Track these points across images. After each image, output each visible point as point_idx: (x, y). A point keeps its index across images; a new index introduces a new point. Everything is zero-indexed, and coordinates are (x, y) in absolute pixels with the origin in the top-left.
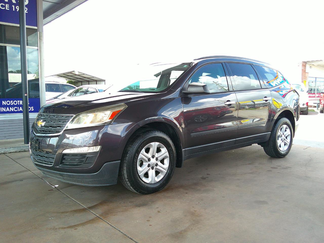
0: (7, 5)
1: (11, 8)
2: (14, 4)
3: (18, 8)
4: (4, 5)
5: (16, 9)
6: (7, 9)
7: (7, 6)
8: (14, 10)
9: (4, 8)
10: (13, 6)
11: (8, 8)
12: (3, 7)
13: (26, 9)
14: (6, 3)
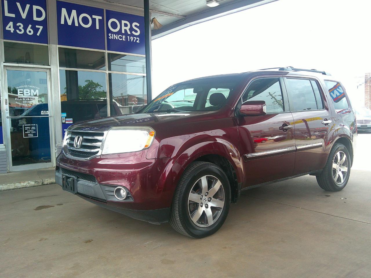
1: (126, 38)
2: (129, 35)
3: (132, 38)
4: (122, 36)
6: (124, 40)
7: (124, 37)
8: (129, 40)
9: (122, 39)
10: (128, 37)
11: (124, 39)
13: (138, 39)
14: (123, 34)
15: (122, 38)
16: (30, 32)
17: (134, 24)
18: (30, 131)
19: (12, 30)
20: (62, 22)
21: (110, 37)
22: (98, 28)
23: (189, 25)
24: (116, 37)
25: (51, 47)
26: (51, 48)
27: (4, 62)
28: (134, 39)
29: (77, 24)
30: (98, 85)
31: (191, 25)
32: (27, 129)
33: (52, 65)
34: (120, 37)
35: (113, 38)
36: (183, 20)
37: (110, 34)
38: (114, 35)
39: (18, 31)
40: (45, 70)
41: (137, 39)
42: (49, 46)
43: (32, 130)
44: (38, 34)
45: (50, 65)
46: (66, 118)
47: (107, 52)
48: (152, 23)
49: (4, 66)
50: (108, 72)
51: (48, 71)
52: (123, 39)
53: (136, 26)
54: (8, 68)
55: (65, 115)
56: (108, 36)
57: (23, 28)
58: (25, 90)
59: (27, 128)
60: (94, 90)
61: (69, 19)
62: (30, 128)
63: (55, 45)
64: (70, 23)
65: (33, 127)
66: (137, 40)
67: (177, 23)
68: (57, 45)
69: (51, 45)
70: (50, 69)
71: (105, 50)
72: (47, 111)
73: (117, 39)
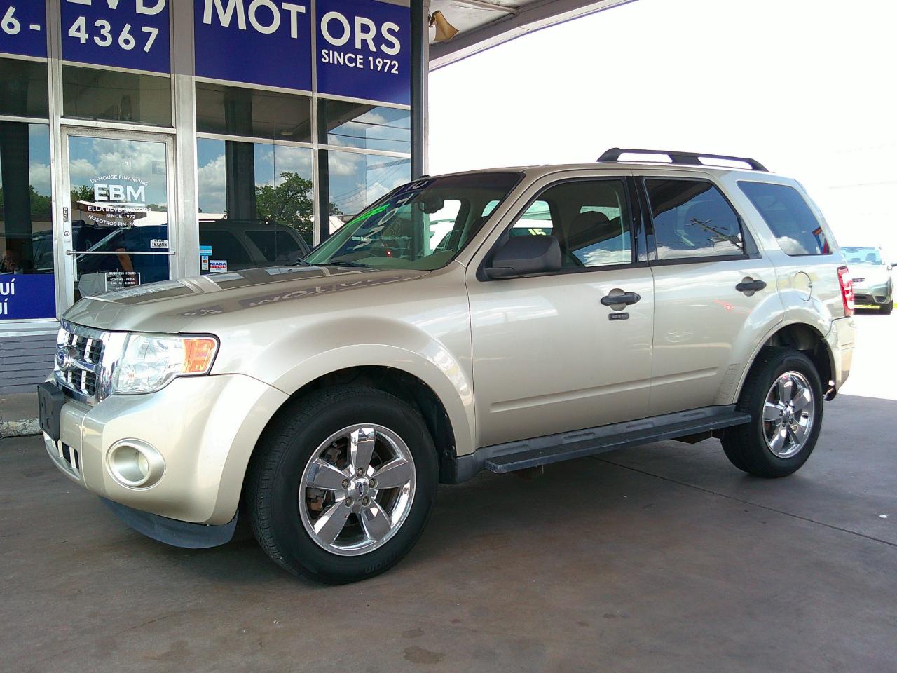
0: (359, 57)
1: (366, 63)
2: (372, 54)
3: (379, 62)
4: (354, 57)
5: (376, 66)
6: (359, 66)
7: (360, 59)
8: (372, 68)
9: (354, 65)
10: (371, 59)
11: (360, 64)
12: (351, 63)
13: (395, 65)
14: (356, 52)
15: (354, 61)
16: (127, 42)
17: (386, 26)
19: (83, 37)
20: (207, 19)
21: (325, 59)
22: (294, 34)
23: (525, 31)
24: (340, 59)
25: (177, 80)
26: (178, 84)
27: (62, 117)
28: (385, 64)
29: (242, 25)
31: (531, 32)
32: (115, 283)
33: (180, 126)
34: (350, 60)
35: (331, 62)
36: (511, 19)
37: (324, 52)
38: (336, 53)
39: (97, 40)
40: (162, 137)
41: (392, 64)
42: (172, 78)
43: (127, 285)
44: (147, 49)
45: (174, 125)
46: (210, 258)
47: (315, 95)
48: (431, 23)
49: (61, 125)
50: (316, 146)
51: (169, 140)
52: (358, 64)
53: (390, 31)
54: (72, 132)
55: (208, 251)
56: (320, 56)
57: (109, 32)
58: (112, 187)
59: (116, 279)
61: (225, 12)
62: (123, 282)
63: (187, 76)
64: (225, 21)
65: (128, 279)
66: (392, 67)
67: (495, 25)
68: (194, 77)
69: (177, 77)
70: (175, 135)
71: (311, 91)
72: (166, 241)
73: (342, 63)
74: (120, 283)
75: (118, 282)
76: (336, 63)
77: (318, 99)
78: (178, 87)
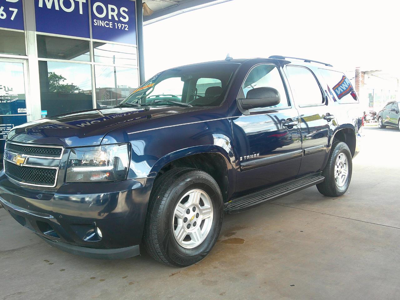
1: (114, 26)
2: (116, 21)
3: (120, 25)
4: (108, 23)
5: (118, 27)
6: (111, 27)
7: (111, 24)
8: (116, 28)
9: (108, 26)
10: (116, 24)
11: (111, 26)
13: (126, 26)
14: (109, 21)
15: (108, 24)
16: (2, 15)
17: (122, 9)
18: (6, 132)
20: (41, 5)
21: (95, 24)
22: (81, 12)
23: (182, 12)
24: (102, 24)
25: (28, 34)
26: (28, 35)
28: (122, 26)
29: (57, 8)
30: (61, 78)
32: (2, 130)
33: (30, 55)
34: (107, 24)
35: (98, 25)
36: (176, 7)
37: (95, 20)
38: (100, 21)
40: (21, 60)
42: (25, 33)
43: (7, 131)
44: (12, 18)
45: (27, 55)
47: (92, 40)
50: (93, 63)
51: (25, 62)
52: (110, 26)
53: (124, 11)
55: (45, 113)
56: (93, 22)
59: (2, 128)
60: (57, 83)
61: (49, 2)
62: (6, 129)
63: (32, 32)
64: (49, 6)
65: (8, 128)
67: (169, 9)
68: (35, 32)
69: (28, 32)
70: (28, 59)
71: (90, 38)
72: (25, 109)
73: (103, 26)
74: (4, 130)
75: (3, 129)
76: (100, 25)
77: (93, 42)
78: (28, 37)
